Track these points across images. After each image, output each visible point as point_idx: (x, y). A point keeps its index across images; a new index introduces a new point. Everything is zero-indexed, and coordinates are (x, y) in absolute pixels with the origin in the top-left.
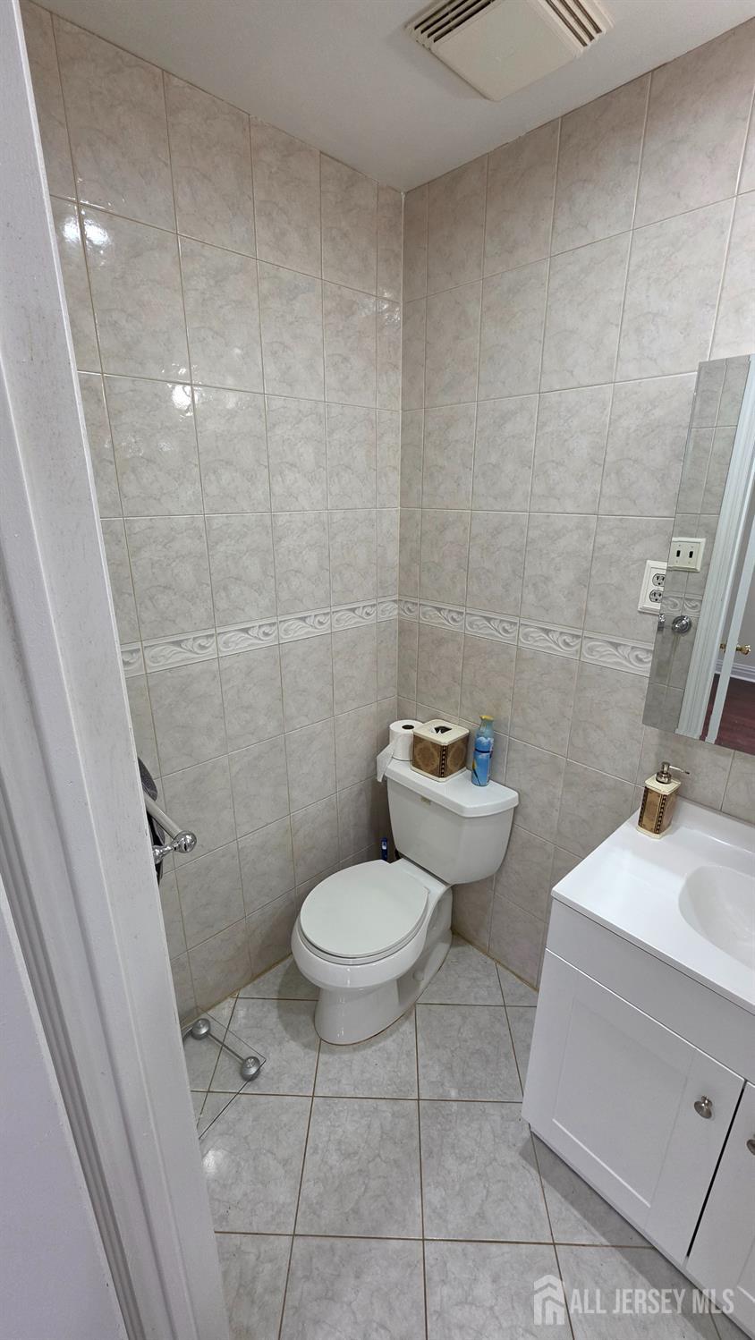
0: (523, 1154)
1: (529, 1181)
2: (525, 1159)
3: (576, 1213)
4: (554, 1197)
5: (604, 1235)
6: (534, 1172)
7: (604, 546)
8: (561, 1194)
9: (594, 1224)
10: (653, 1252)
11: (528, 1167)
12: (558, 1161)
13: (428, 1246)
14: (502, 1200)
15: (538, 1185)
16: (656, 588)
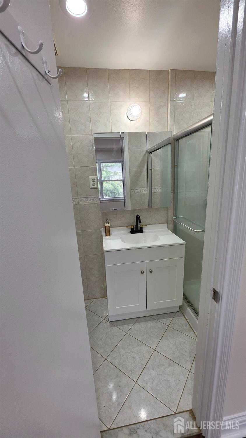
0: (111, 327)
1: (115, 329)
2: (112, 327)
3: (126, 325)
4: (121, 327)
5: (132, 324)
6: (115, 327)
7: (78, 174)
8: (122, 325)
9: (130, 324)
10: (140, 318)
11: (113, 328)
12: (117, 321)
13: (106, 358)
14: (113, 337)
15: (117, 328)
16: (93, 182)
